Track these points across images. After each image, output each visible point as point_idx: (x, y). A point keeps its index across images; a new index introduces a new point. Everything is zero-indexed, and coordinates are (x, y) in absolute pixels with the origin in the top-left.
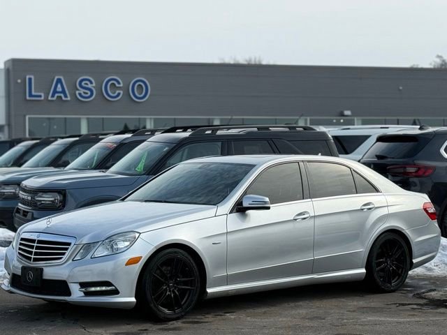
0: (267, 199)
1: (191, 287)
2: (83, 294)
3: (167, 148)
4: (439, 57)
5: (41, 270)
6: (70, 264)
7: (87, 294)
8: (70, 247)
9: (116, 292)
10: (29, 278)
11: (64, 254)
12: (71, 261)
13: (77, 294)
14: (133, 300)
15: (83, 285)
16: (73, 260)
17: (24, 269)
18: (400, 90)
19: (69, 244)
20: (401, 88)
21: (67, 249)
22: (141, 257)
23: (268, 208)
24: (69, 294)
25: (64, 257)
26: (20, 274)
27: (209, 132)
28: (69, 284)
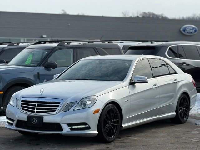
0: (146, 78)
1: (117, 124)
2: (70, 130)
3: (46, 52)
4: (63, 10)
5: (43, 117)
6: (60, 114)
7: (72, 130)
8: (60, 105)
9: (89, 128)
10: (34, 122)
11: (57, 108)
12: (61, 112)
13: (66, 130)
14: (96, 132)
15: (69, 125)
16: (62, 112)
17: (29, 117)
18: (69, 26)
19: (59, 103)
20: (69, 24)
21: (58, 106)
22: (100, 109)
23: (147, 82)
24: (62, 130)
25: (57, 110)
26: (26, 120)
27: (66, 44)
28: (61, 125)
